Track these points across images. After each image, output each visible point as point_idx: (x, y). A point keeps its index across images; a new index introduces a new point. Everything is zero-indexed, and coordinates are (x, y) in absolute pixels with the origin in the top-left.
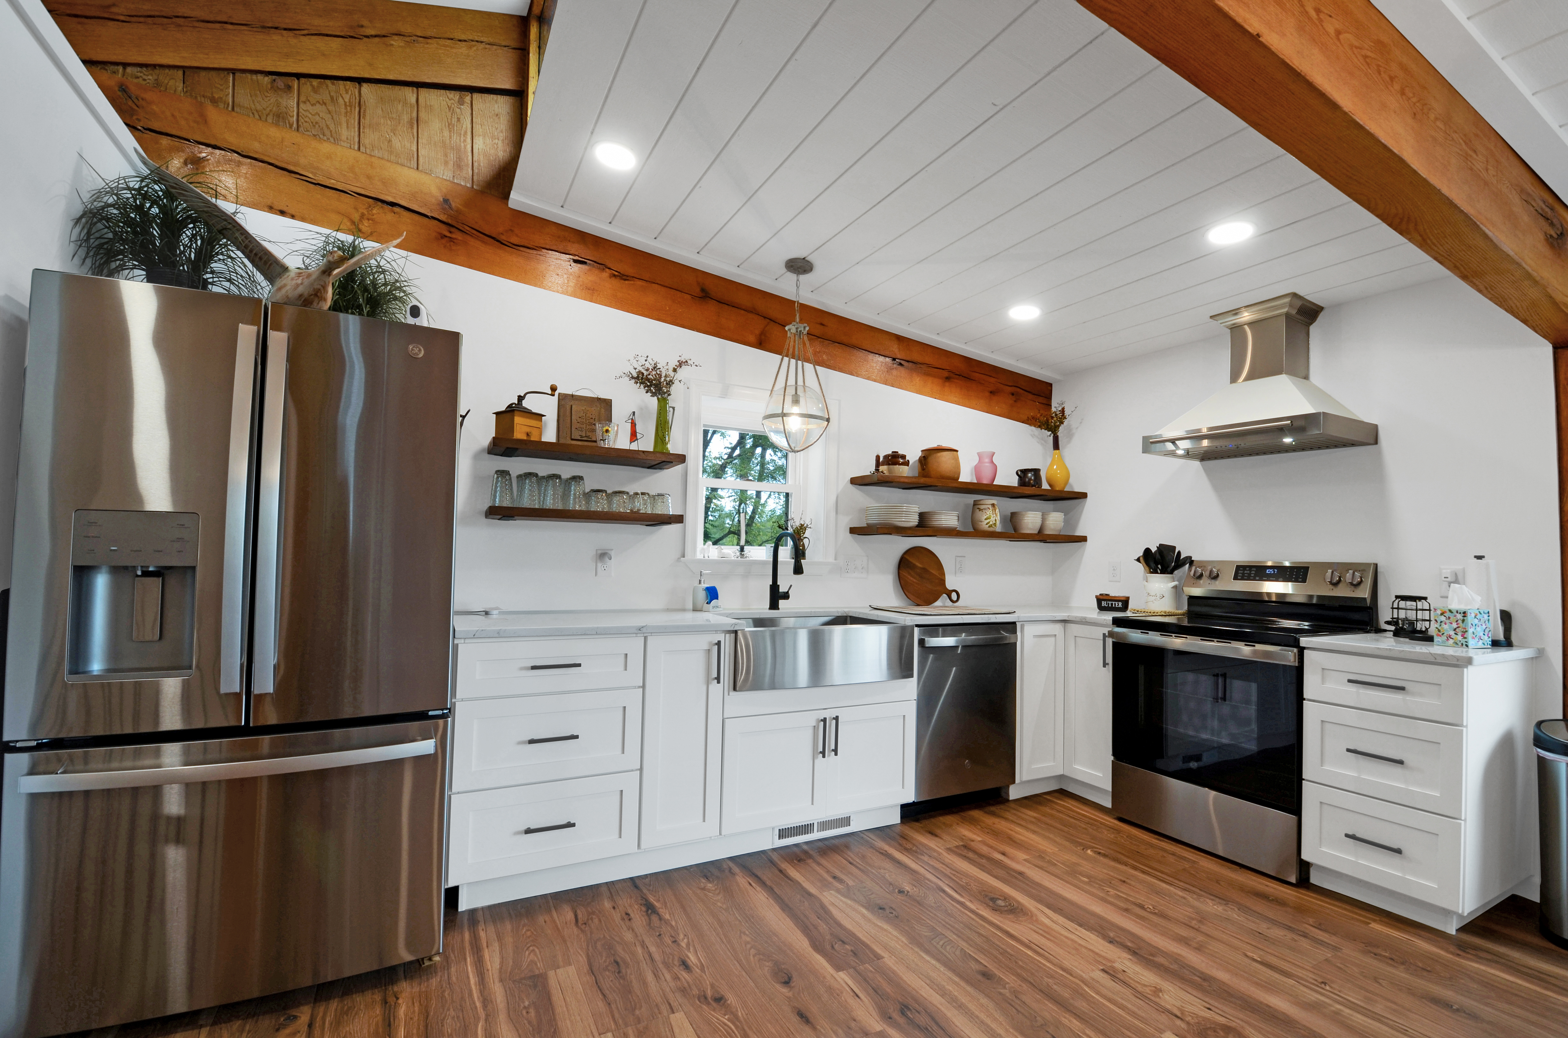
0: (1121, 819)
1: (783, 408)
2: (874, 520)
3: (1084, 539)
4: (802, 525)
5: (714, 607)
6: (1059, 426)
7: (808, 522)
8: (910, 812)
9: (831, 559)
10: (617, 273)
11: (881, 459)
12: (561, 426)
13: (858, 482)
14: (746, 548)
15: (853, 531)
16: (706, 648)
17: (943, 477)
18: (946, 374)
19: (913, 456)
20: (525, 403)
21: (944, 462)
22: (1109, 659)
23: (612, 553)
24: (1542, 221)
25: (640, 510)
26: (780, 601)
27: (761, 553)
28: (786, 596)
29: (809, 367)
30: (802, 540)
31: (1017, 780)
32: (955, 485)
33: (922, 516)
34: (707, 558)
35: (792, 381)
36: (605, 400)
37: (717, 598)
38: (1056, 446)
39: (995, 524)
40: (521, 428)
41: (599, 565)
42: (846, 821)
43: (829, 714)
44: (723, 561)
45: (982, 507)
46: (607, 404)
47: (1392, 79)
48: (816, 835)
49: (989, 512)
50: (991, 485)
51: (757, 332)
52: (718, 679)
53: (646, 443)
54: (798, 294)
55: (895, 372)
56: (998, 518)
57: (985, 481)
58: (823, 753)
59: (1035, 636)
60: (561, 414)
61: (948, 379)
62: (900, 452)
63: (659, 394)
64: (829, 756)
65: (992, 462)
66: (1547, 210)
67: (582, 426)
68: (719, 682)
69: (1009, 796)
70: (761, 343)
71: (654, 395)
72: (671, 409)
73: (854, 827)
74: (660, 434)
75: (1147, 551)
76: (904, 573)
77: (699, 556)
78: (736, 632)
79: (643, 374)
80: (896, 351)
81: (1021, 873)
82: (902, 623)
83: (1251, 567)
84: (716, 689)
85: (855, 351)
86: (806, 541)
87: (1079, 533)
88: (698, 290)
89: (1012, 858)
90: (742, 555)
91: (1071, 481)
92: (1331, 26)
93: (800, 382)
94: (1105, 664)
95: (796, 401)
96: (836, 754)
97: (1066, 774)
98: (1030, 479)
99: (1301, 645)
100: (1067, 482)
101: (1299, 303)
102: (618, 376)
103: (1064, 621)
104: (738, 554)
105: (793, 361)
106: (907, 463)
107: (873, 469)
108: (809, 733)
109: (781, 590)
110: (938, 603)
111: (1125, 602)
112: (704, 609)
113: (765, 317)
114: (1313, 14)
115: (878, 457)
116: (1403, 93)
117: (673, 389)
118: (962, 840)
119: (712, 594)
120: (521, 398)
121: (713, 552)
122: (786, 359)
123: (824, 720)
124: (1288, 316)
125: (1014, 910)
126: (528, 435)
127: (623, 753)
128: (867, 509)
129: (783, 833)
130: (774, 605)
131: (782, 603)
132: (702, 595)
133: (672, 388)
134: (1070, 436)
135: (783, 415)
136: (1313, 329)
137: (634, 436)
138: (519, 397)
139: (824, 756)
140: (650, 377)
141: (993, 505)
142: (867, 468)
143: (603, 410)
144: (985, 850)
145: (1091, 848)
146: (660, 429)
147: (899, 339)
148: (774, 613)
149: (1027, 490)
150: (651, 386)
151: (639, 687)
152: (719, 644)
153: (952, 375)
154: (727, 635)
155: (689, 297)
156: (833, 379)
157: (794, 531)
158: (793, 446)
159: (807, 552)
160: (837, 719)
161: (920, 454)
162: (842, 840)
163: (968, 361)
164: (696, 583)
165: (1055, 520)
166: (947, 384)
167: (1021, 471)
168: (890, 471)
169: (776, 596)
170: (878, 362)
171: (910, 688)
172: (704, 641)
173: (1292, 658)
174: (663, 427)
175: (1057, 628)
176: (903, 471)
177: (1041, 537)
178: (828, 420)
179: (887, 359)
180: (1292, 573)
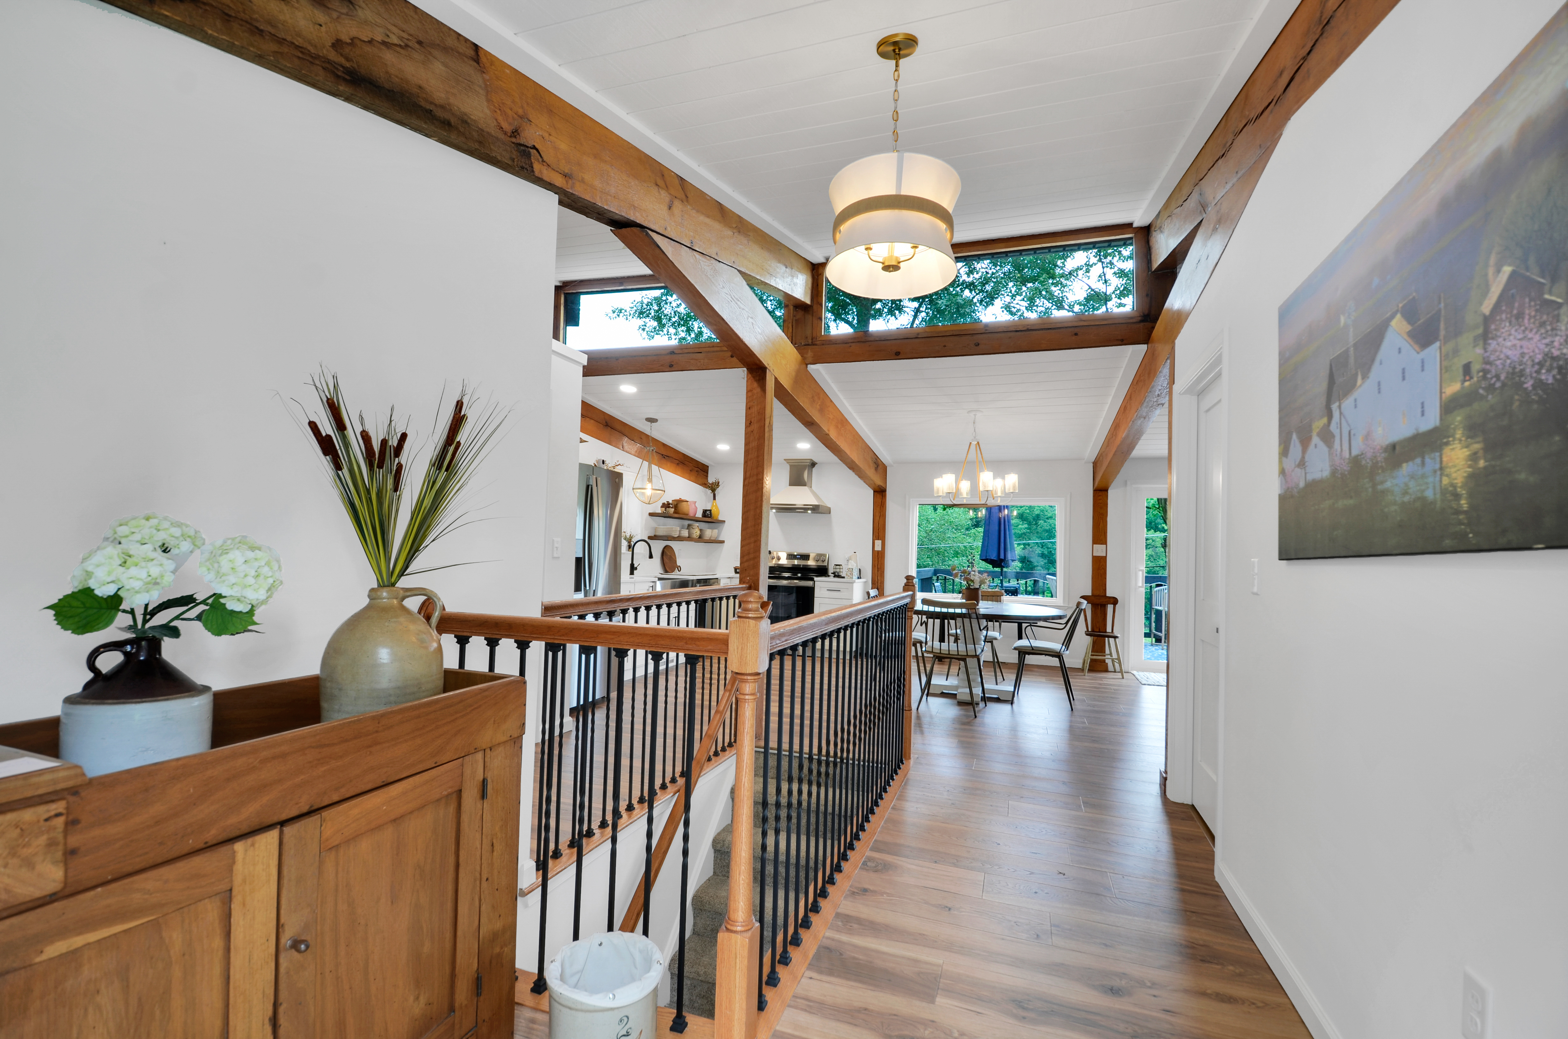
2: (655, 533)
3: (723, 542)
6: (715, 488)
13: (651, 515)
15: (649, 538)
17: (683, 514)
19: (673, 503)
21: (684, 507)
24: (874, 464)
28: (636, 569)
32: (683, 517)
35: (648, 472)
38: (714, 498)
39: (695, 535)
45: (694, 527)
50: (698, 517)
56: (696, 532)
57: (694, 515)
62: (669, 502)
65: (696, 506)
66: (876, 461)
76: (664, 558)
83: (791, 555)
87: (719, 539)
88: (604, 422)
93: (652, 473)
95: (650, 481)
98: (707, 514)
99: (815, 580)
100: (718, 515)
101: (812, 462)
106: (671, 507)
109: (635, 566)
110: (675, 572)
128: (655, 528)
130: (632, 573)
135: (644, 488)
141: (697, 526)
147: (664, 445)
155: (602, 425)
163: (684, 455)
165: (715, 533)
167: (704, 510)
168: (666, 511)
169: (633, 569)
173: (811, 585)
176: (669, 510)
177: (709, 540)
178: (664, 491)
180: (806, 557)
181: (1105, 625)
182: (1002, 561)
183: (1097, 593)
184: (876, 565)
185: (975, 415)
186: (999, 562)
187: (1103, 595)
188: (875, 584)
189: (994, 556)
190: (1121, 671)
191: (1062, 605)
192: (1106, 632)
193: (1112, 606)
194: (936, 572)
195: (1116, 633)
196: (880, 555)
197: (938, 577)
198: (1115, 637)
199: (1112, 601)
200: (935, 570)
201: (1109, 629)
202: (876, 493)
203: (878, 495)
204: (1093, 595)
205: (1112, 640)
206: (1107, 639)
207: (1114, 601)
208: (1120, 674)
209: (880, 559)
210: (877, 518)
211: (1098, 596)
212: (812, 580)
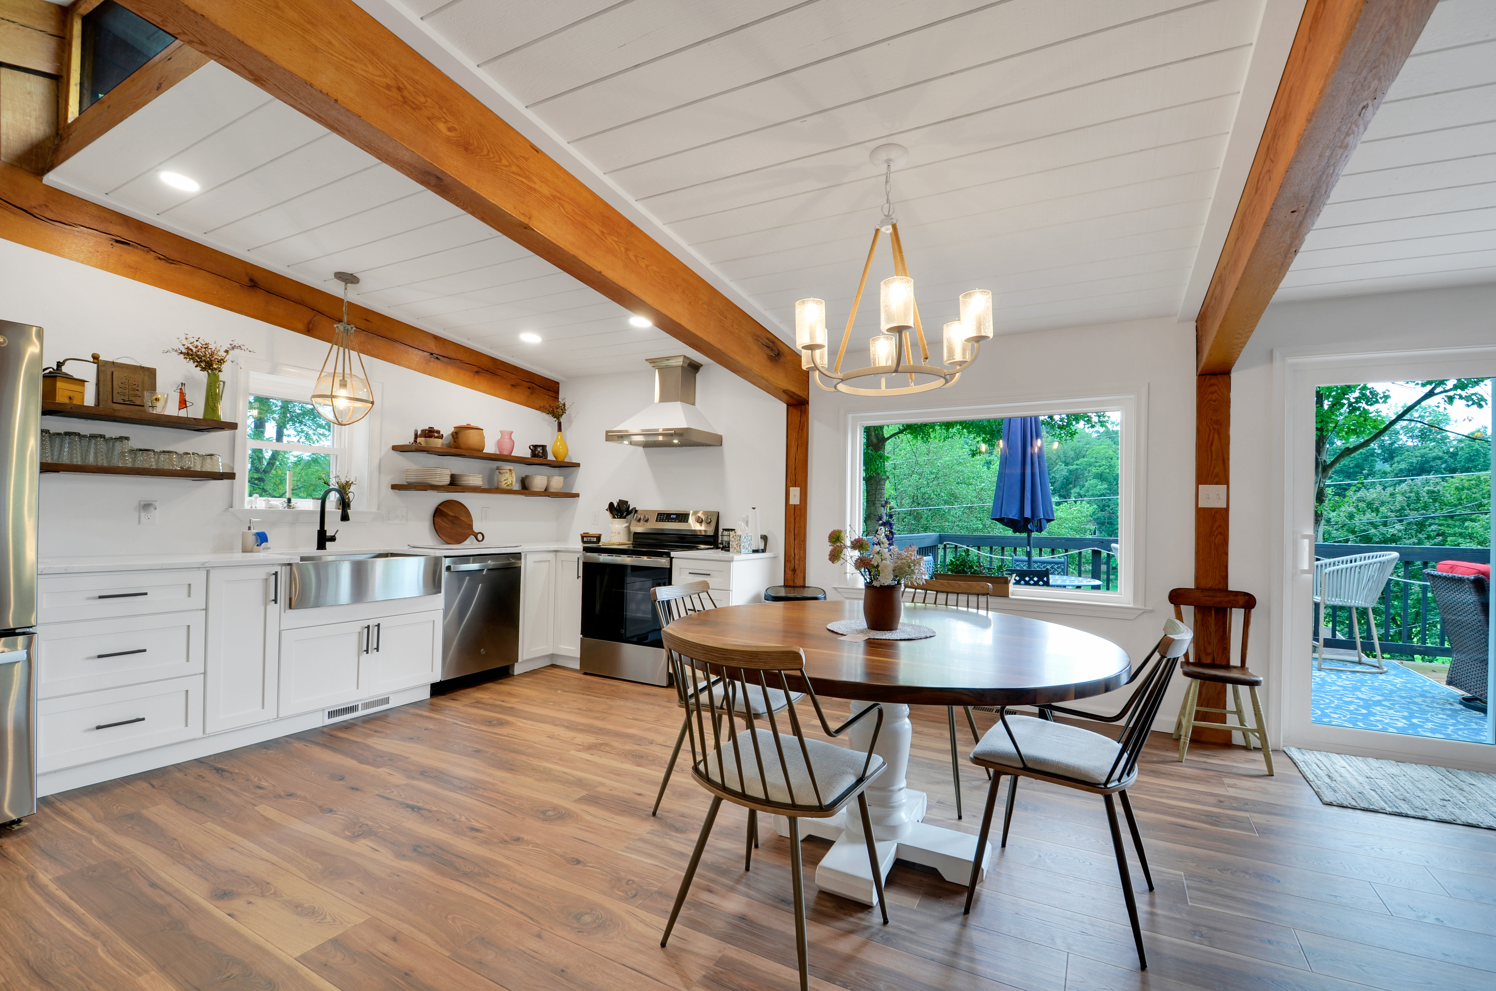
0: (586, 674)
1: (332, 391)
2: (412, 479)
3: (577, 495)
4: (347, 482)
5: (264, 549)
6: (562, 415)
7: (352, 480)
8: (438, 689)
9: (374, 509)
10: (162, 257)
11: (419, 433)
12: (101, 390)
13: (398, 449)
14: (293, 501)
15: (394, 487)
16: (265, 577)
17: (470, 449)
18: (476, 369)
19: (447, 431)
20: (65, 369)
21: (471, 438)
22: (581, 574)
23: (157, 504)
24: (765, 348)
25: (191, 468)
26: (327, 543)
27: (308, 505)
28: (333, 539)
29: (354, 354)
30: (347, 494)
31: (520, 660)
32: (479, 455)
33: (453, 477)
34: (254, 508)
35: (339, 370)
36: (148, 369)
37: (267, 541)
38: (560, 429)
39: (511, 484)
40: (63, 393)
41: (143, 514)
42: (386, 701)
43: (372, 623)
44: (270, 511)
45: (502, 471)
46: (151, 373)
47: (677, 286)
48: (360, 713)
49: (507, 476)
50: (510, 455)
51: (306, 321)
52: (275, 601)
53: (196, 410)
54: (346, 294)
55: (432, 364)
56: (514, 479)
57: (506, 453)
58: (367, 651)
59: (535, 562)
60: (101, 378)
61: (477, 372)
62: (436, 428)
63: (210, 369)
64: (372, 653)
65: (511, 438)
66: (771, 344)
67: (124, 391)
68: (276, 603)
69: (514, 671)
70: (309, 331)
71: (203, 369)
72: (222, 383)
73: (392, 705)
74: (211, 403)
75: (611, 504)
76: (438, 520)
77: (247, 507)
78: (290, 564)
79: (192, 350)
80: (434, 347)
81: (512, 708)
82: (433, 555)
83: (664, 514)
84: (273, 608)
85: (397, 345)
86: (351, 495)
87: (574, 492)
88: (247, 280)
89: (508, 702)
90: (289, 506)
91: (570, 453)
92: (643, 264)
93: (347, 371)
94: (578, 577)
95: (343, 384)
96: (378, 651)
97: (554, 653)
98: (539, 452)
99: (672, 556)
100: (566, 454)
101: (688, 362)
102: (166, 350)
103: (556, 551)
104: (285, 505)
105: (341, 349)
106: (441, 437)
107: (412, 440)
108: (355, 637)
109: (328, 534)
110: (467, 542)
111: (599, 538)
112: (254, 550)
113: (313, 309)
114: (633, 258)
115: (416, 431)
116: (684, 292)
117: (224, 367)
118: (475, 699)
119: (262, 538)
120: (60, 365)
121: (260, 503)
122: (335, 347)
123: (368, 627)
124: (682, 367)
125: (502, 723)
126: (70, 398)
127: (188, 660)
128: (407, 471)
129: (331, 714)
130: (321, 546)
131: (328, 544)
132: (251, 540)
133: (223, 365)
134: (570, 422)
135: (332, 397)
136: (698, 376)
137: (183, 403)
138: (58, 363)
139: (367, 653)
140: (200, 353)
141: (510, 470)
142: (408, 439)
143: (146, 378)
144: (491, 701)
145: (560, 689)
146: (210, 399)
147: (436, 338)
148: (321, 552)
149: (536, 460)
150: (201, 362)
151: (202, 610)
152: (276, 574)
153: (481, 370)
154: (284, 568)
155: (238, 285)
156: (378, 367)
157: (340, 487)
158: (340, 420)
159: (351, 504)
160: (378, 625)
161: (453, 430)
162: (384, 713)
163: (494, 360)
164: (246, 530)
165: (557, 482)
166: (476, 377)
167: (533, 446)
168: (426, 442)
169: (323, 539)
170: (416, 356)
171: (439, 600)
172: (262, 573)
173: (667, 564)
174: (212, 398)
175: (551, 556)
176: (438, 443)
177: (546, 493)
178: (372, 403)
179: (425, 353)
180: (683, 517)
181: (1225, 649)
182: (1027, 521)
183: (1209, 583)
184: (792, 530)
185: (888, 162)
186: (1022, 524)
187: (1221, 586)
188: (790, 562)
189: (1014, 514)
190: (1264, 748)
191: (1131, 606)
192: (1227, 667)
193: (1242, 611)
194: (941, 539)
195: (1254, 669)
196: (797, 512)
197: (945, 546)
198: (1252, 684)
199: (1241, 600)
200: (940, 536)
201: (1235, 660)
202: (791, 408)
203: (795, 410)
204: (1198, 588)
205: (1244, 691)
206: (1229, 687)
207: (1248, 602)
208: (1260, 756)
209: (797, 519)
210: (793, 449)
211: (1209, 589)
212: (668, 555)
